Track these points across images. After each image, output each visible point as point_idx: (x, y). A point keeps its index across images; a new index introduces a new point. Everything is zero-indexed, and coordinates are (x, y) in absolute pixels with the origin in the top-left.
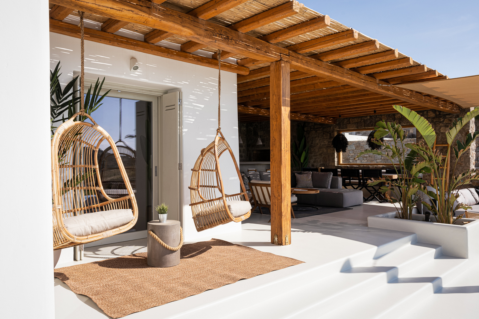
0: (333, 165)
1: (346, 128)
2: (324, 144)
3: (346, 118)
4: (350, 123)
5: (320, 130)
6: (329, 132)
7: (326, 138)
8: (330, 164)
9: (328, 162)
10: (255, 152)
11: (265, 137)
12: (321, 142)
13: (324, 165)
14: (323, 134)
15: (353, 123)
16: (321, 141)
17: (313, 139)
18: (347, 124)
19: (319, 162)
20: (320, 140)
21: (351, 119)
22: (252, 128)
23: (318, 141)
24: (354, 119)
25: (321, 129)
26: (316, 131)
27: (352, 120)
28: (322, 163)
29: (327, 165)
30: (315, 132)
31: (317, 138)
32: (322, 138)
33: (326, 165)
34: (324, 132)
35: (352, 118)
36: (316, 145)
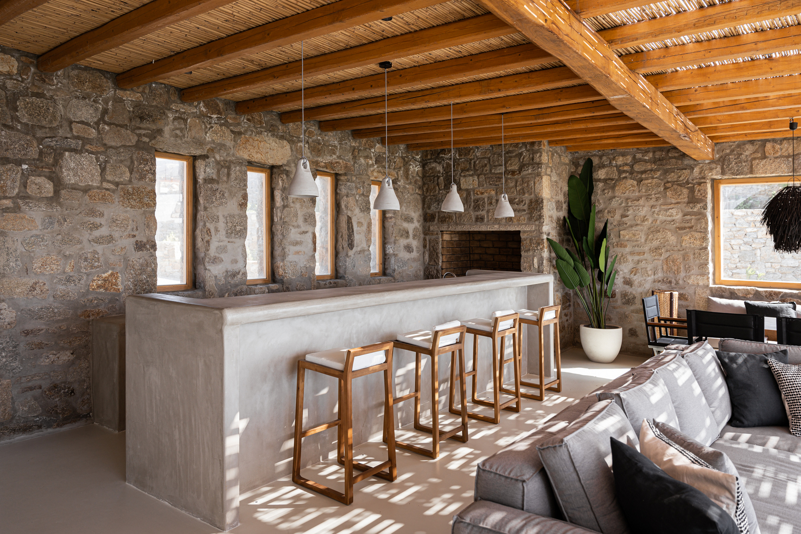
0: (701, 283)
1: (752, 174)
2: (669, 219)
3: (752, 142)
4: (764, 157)
5: (653, 178)
6: (688, 183)
7: (674, 201)
8: (690, 282)
9: (682, 274)
10: (446, 237)
11: (482, 193)
12: (658, 214)
13: (670, 282)
14: (666, 188)
15: (776, 158)
16: (657, 210)
17: (630, 204)
18: (755, 159)
19: (650, 273)
20: (652, 207)
21: (769, 146)
22: (439, 168)
23: (645, 209)
24: (781, 144)
25: (659, 173)
26: (640, 181)
27: (773, 147)
28: (660, 275)
29: (681, 282)
30: (635, 183)
31: (641, 202)
32: (661, 201)
33: (677, 283)
34: (669, 185)
35: (774, 141)
36: (639, 222)
